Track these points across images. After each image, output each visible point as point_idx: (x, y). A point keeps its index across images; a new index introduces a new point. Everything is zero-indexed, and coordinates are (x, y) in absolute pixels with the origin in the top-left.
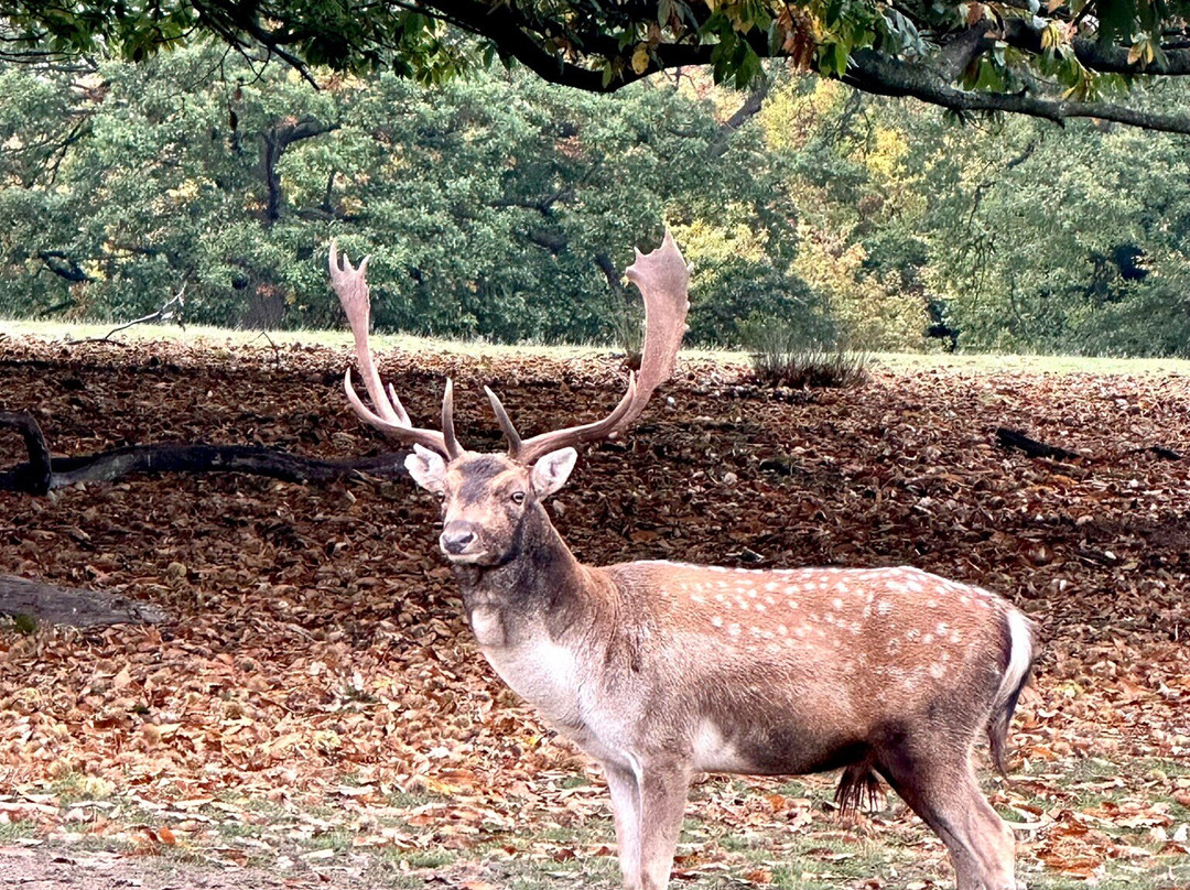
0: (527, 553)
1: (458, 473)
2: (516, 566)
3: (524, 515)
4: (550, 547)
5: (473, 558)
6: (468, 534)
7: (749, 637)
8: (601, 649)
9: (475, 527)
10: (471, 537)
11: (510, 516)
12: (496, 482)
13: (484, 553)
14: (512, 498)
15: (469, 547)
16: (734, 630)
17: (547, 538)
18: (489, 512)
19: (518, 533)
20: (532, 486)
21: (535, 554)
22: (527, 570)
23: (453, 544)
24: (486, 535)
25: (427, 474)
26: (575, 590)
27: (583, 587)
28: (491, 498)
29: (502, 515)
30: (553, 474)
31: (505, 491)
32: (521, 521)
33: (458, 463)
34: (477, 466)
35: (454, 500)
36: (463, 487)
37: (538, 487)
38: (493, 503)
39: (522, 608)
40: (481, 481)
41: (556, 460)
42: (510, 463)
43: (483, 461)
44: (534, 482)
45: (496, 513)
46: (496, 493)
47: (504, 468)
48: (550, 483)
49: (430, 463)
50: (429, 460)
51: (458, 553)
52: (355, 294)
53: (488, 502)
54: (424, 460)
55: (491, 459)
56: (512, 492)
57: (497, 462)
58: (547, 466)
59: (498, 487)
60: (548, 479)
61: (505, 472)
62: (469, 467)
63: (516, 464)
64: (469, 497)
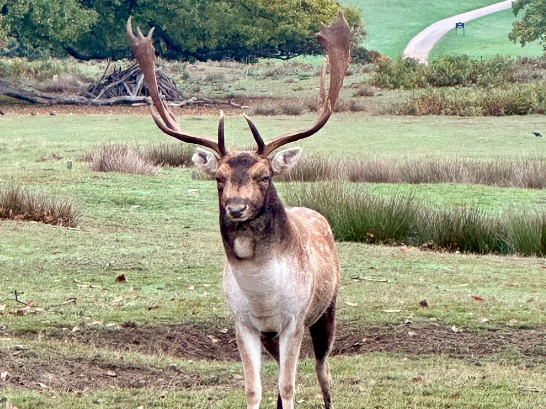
0: (269, 209)
1: (228, 166)
2: (264, 218)
3: (268, 187)
5: (246, 218)
6: (243, 206)
9: (246, 201)
10: (246, 207)
11: (262, 189)
12: (253, 171)
13: (251, 214)
14: (263, 179)
15: (245, 213)
18: (252, 190)
19: (265, 200)
20: (271, 169)
21: (273, 209)
22: (270, 219)
23: (236, 213)
24: (252, 204)
28: (251, 181)
29: (258, 191)
30: (286, 162)
31: (259, 176)
32: (267, 191)
33: (227, 158)
34: (239, 161)
35: (229, 183)
36: (233, 175)
37: (275, 170)
38: (253, 184)
39: (268, 242)
40: (244, 170)
41: (288, 154)
42: (259, 158)
43: (242, 157)
44: (273, 167)
45: (255, 190)
46: (254, 178)
47: (256, 161)
48: (282, 168)
49: (207, 158)
50: (206, 156)
51: (238, 217)
52: (146, 51)
53: (250, 184)
54: (203, 156)
55: (247, 156)
56: (262, 177)
57: (251, 157)
58: (281, 158)
59: (256, 174)
60: (282, 165)
61: (257, 164)
62: (234, 161)
63: (262, 158)
64: (239, 181)
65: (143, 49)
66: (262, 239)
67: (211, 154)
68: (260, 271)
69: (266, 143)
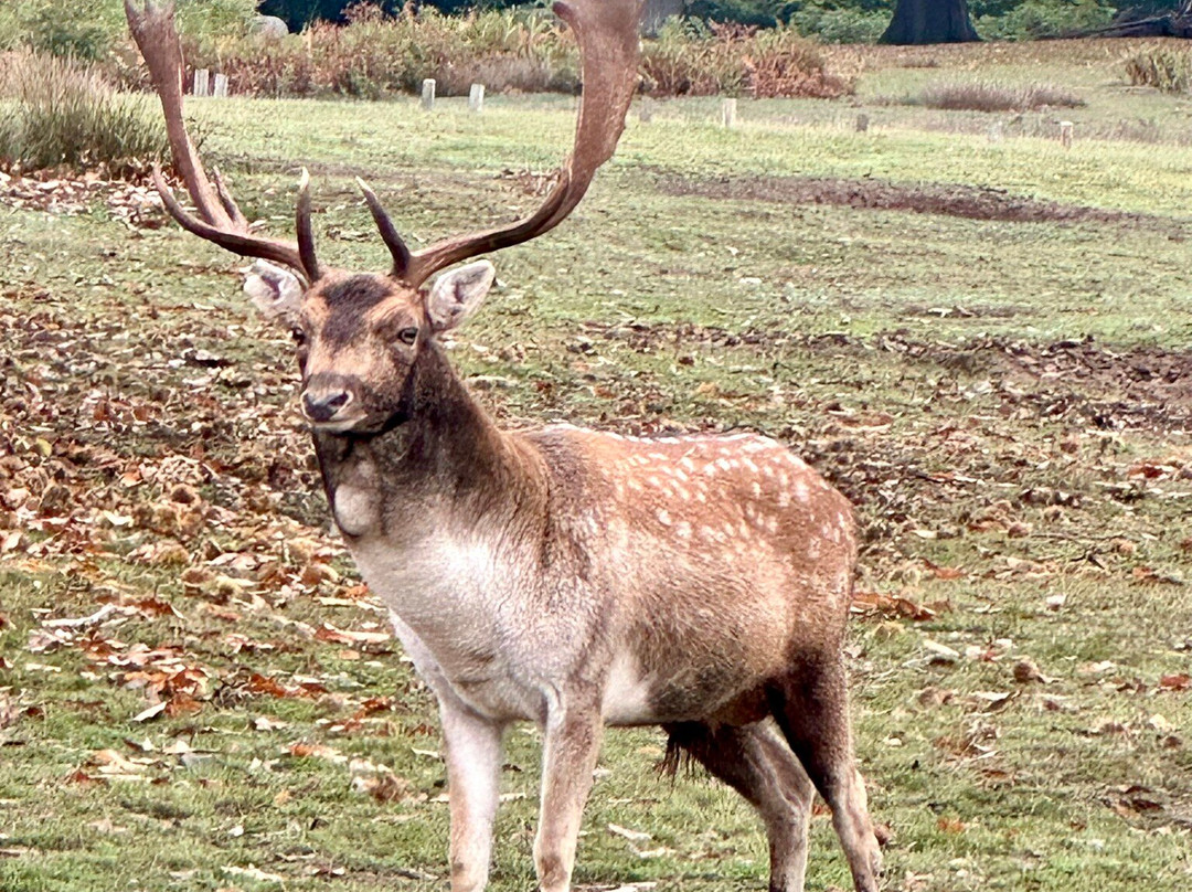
0: (422, 412)
1: (321, 302)
2: (406, 431)
3: (418, 358)
4: (455, 404)
5: (349, 425)
6: (340, 392)
7: (702, 541)
8: (529, 548)
9: (350, 382)
10: (345, 397)
11: (398, 360)
12: (377, 314)
13: (363, 416)
14: (399, 336)
15: (341, 411)
16: (685, 530)
17: (450, 391)
18: (368, 358)
20: (427, 316)
22: (420, 439)
23: (318, 407)
24: (364, 390)
25: (276, 302)
26: (490, 464)
27: (500, 459)
28: (370, 338)
29: (386, 363)
30: (459, 298)
31: (391, 326)
32: (413, 366)
33: (320, 285)
34: (348, 291)
35: (317, 341)
36: (330, 322)
37: (436, 318)
38: (374, 345)
39: (416, 490)
40: (355, 312)
41: (463, 278)
42: (395, 286)
43: (357, 283)
44: (431, 311)
45: (378, 359)
46: (378, 331)
47: (387, 294)
48: (454, 312)
49: (281, 286)
50: (279, 281)
51: (326, 420)
52: (161, 41)
53: (367, 344)
54: (272, 283)
55: (368, 281)
56: (400, 327)
57: (377, 285)
58: (450, 288)
59: (380, 321)
60: (451, 306)
61: (388, 299)
62: (336, 292)
63: (404, 286)
64: (339, 337)
65: (155, 36)
66: (401, 482)
67: (289, 278)
68: (404, 562)
69: (416, 254)
